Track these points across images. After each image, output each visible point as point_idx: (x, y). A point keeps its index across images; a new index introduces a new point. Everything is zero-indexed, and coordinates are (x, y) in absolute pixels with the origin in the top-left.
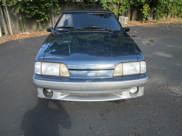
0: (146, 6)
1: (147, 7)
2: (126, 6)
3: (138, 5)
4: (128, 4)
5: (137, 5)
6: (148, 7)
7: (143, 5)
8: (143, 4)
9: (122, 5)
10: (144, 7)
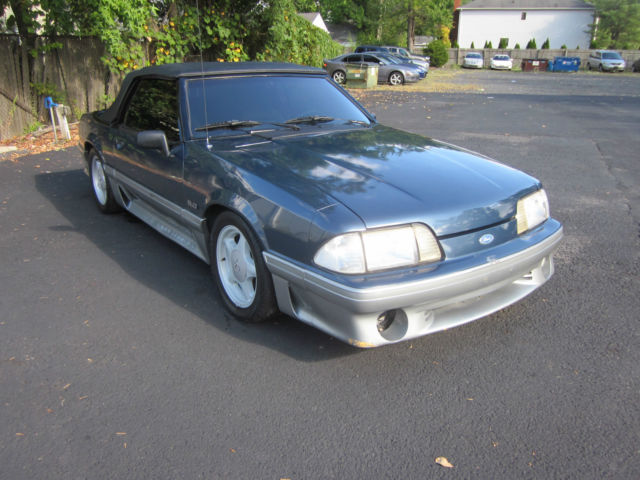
0: (236, 48)
1: (239, 51)
2: (176, 50)
3: (209, 46)
4: (181, 42)
5: (204, 47)
6: (241, 53)
7: (226, 47)
8: (225, 43)
9: (162, 46)
10: (228, 50)
